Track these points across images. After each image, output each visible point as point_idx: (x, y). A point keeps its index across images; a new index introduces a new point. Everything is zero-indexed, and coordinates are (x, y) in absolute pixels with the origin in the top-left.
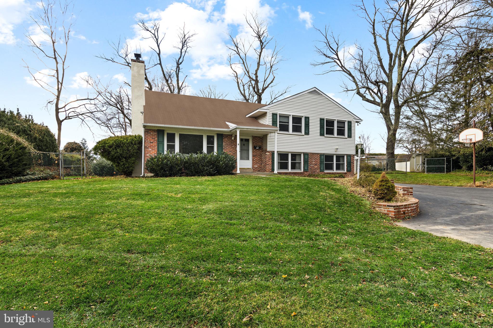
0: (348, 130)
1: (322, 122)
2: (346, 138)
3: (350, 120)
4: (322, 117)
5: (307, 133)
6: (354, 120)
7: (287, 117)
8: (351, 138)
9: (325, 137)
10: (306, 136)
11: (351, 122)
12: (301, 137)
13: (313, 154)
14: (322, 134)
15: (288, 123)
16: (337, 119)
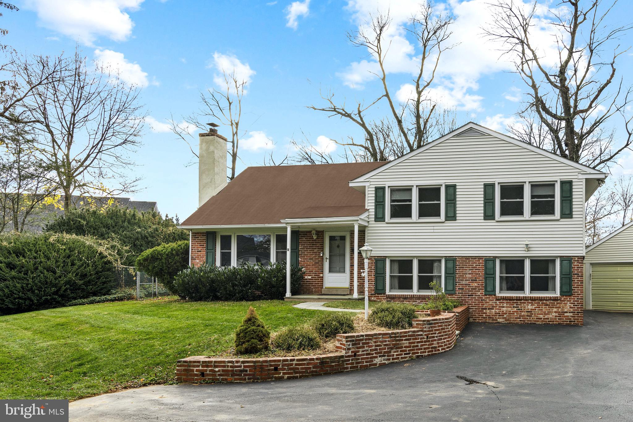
0: (562, 201)
1: (489, 191)
2: (558, 220)
3: (566, 178)
4: (489, 181)
5: (451, 216)
6: (581, 176)
7: (408, 190)
8: (572, 218)
9: (498, 222)
10: (450, 223)
11: (570, 183)
12: (438, 227)
13: (467, 258)
14: (489, 215)
15: (410, 201)
16: (527, 180)
